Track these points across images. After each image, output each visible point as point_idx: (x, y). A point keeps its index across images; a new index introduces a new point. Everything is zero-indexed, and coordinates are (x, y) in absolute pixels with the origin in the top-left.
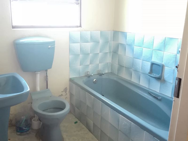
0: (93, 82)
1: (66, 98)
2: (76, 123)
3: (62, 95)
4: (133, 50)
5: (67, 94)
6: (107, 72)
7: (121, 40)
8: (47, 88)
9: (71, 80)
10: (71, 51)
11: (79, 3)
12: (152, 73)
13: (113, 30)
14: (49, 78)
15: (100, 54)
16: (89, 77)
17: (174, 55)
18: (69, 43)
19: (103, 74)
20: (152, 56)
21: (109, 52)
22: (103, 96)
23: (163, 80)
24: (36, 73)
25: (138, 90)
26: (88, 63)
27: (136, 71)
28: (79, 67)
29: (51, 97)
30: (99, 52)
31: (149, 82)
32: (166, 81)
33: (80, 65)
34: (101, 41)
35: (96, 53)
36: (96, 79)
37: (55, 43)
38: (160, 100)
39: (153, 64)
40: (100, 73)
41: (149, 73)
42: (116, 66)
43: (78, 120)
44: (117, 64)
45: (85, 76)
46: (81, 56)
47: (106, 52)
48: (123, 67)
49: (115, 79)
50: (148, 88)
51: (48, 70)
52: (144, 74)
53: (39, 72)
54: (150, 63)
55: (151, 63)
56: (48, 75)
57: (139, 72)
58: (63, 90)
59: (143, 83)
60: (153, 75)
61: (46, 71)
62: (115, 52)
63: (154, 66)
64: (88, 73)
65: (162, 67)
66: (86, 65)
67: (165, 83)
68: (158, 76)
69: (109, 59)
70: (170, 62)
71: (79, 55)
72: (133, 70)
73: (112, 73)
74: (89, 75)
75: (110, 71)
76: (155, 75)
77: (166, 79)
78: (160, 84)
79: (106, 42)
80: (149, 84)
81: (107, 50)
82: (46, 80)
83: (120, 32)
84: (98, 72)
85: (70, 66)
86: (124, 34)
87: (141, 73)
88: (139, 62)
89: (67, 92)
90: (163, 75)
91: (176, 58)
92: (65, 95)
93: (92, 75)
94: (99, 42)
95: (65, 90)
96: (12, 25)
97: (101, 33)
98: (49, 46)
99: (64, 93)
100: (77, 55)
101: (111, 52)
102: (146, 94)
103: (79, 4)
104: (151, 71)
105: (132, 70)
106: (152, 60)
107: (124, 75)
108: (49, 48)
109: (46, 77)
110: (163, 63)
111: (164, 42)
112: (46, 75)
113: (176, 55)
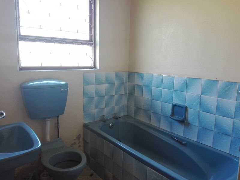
0: (110, 126)
1: (79, 147)
2: (91, 175)
3: (75, 143)
4: (151, 91)
5: (80, 142)
6: (123, 115)
7: (138, 81)
8: (58, 137)
9: (85, 126)
10: (85, 94)
11: (93, 43)
12: (174, 115)
13: (128, 71)
14: (60, 124)
15: (116, 96)
16: (105, 121)
17: (198, 96)
18: (83, 85)
19: (120, 118)
20: (173, 97)
21: (125, 94)
22: (120, 141)
23: (186, 123)
24: (46, 120)
25: (160, 134)
26: (103, 106)
27: (156, 113)
28: (94, 111)
29: (63, 147)
30: (114, 94)
31: (171, 124)
32: (190, 124)
33: (95, 109)
34: (116, 83)
35: (111, 95)
36: (112, 123)
37: (69, 85)
38: (185, 145)
39: (174, 106)
40: (116, 116)
41: (171, 116)
42: (133, 108)
43: (93, 171)
44: (134, 105)
45: (101, 120)
46: (96, 98)
47: (122, 94)
48: (141, 109)
49: (133, 122)
50: (170, 131)
51: (59, 116)
52: (165, 116)
53: (50, 119)
54: (171, 105)
55: (173, 104)
56: (59, 121)
57: (159, 114)
58: (76, 138)
59: (164, 126)
60: (176, 117)
61: (58, 117)
62: (131, 94)
63: (175, 107)
64: (103, 117)
65: (185, 109)
66: (101, 108)
67: (189, 126)
68: (181, 118)
69: (124, 102)
70: (194, 104)
71: (94, 98)
72: (152, 112)
73: (128, 116)
74: (104, 119)
75: (126, 114)
76: (178, 118)
77: (191, 122)
78: (184, 127)
79: (122, 84)
80: (171, 128)
81: (123, 92)
82: (57, 128)
83: (136, 73)
84: (114, 115)
85: (83, 110)
86: (141, 75)
87: (162, 115)
88: (159, 104)
89: (80, 140)
90: (187, 117)
91: (200, 99)
92: (78, 143)
93: (108, 119)
94: (114, 84)
95: (79, 137)
96: (19, 67)
97: (117, 74)
98: (62, 90)
99: (77, 141)
100: (91, 98)
101: (127, 94)
102: (168, 139)
103: (93, 45)
104: (173, 114)
105: (150, 112)
106: (173, 102)
107: (142, 118)
108: (62, 92)
109: (57, 124)
110: (186, 105)
111: (186, 83)
112: (57, 122)
113: (201, 96)
